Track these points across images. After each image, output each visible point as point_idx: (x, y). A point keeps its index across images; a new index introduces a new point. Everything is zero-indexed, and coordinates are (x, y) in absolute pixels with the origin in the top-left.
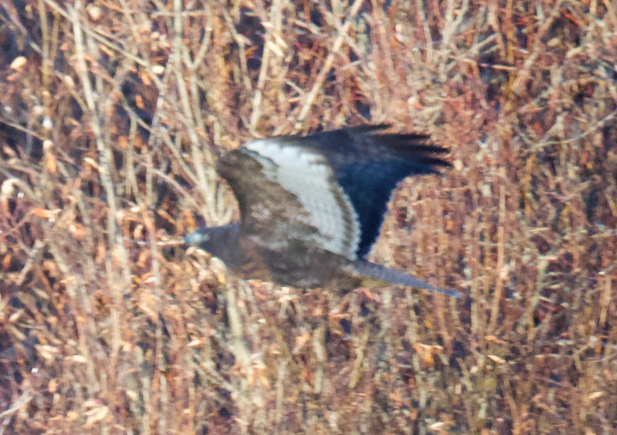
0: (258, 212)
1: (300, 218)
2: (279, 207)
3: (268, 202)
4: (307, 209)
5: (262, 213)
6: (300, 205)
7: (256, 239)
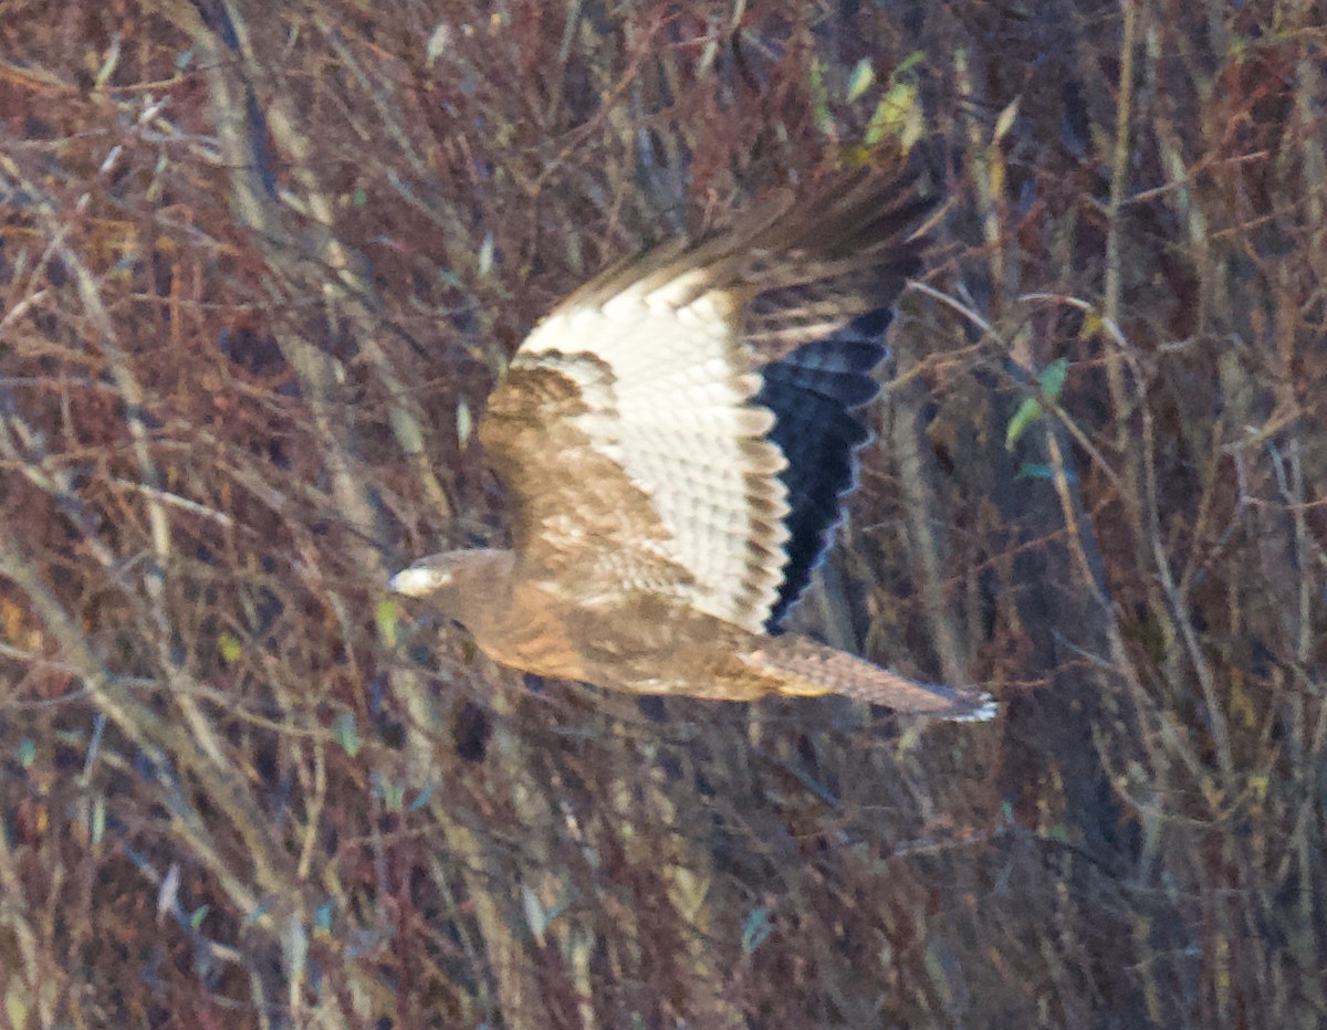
0: (557, 531)
1: (647, 544)
2: (605, 522)
3: (582, 510)
4: (668, 525)
5: (570, 535)
6: (654, 519)
7: (551, 587)
